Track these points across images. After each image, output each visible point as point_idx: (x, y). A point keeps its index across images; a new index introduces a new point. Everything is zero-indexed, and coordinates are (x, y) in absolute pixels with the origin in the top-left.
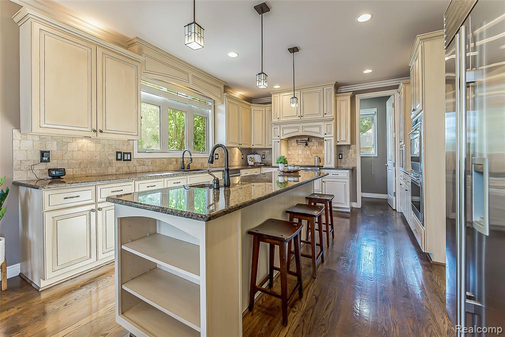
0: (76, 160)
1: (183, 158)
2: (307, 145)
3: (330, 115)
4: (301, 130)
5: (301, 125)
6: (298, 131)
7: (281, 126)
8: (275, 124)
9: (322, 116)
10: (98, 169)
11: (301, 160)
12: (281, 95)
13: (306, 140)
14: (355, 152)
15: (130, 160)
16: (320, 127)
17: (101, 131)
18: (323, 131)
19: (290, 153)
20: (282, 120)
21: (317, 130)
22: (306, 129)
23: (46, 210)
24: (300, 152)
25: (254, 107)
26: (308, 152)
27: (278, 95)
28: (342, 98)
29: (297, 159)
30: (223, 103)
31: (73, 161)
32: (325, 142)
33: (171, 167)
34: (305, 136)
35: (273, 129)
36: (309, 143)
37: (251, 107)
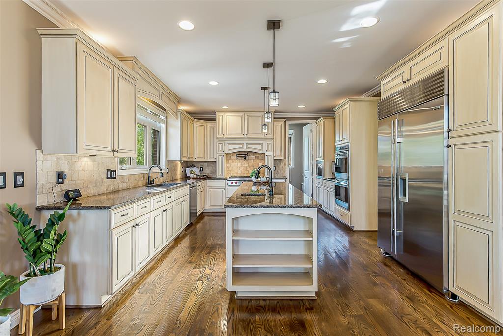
0: (81, 180)
1: (149, 173)
2: (245, 159)
3: (270, 136)
4: (245, 147)
5: (245, 142)
6: (242, 148)
7: (226, 141)
8: (220, 140)
9: (263, 136)
10: (95, 188)
11: (239, 172)
12: (226, 114)
13: (244, 155)
14: (285, 165)
15: (115, 178)
16: (262, 144)
17: (117, 151)
18: (265, 148)
19: (229, 165)
20: (226, 136)
21: (259, 147)
22: (249, 146)
23: (113, 227)
24: (239, 165)
25: (197, 123)
26: (247, 165)
27: (223, 114)
28: (278, 123)
29: (236, 171)
30: (177, 119)
31: (79, 182)
32: (266, 157)
33: (141, 183)
34: (244, 151)
35: (217, 144)
36: (247, 157)
37: (194, 122)
